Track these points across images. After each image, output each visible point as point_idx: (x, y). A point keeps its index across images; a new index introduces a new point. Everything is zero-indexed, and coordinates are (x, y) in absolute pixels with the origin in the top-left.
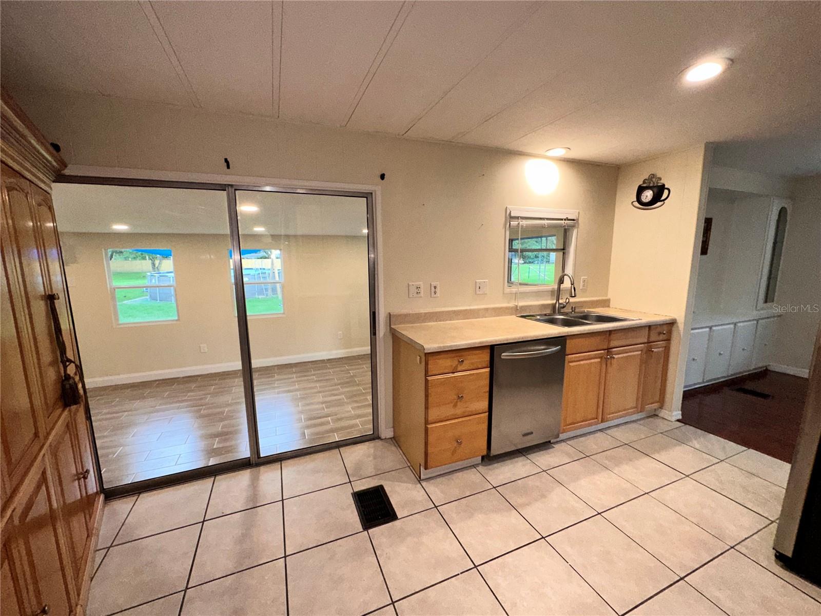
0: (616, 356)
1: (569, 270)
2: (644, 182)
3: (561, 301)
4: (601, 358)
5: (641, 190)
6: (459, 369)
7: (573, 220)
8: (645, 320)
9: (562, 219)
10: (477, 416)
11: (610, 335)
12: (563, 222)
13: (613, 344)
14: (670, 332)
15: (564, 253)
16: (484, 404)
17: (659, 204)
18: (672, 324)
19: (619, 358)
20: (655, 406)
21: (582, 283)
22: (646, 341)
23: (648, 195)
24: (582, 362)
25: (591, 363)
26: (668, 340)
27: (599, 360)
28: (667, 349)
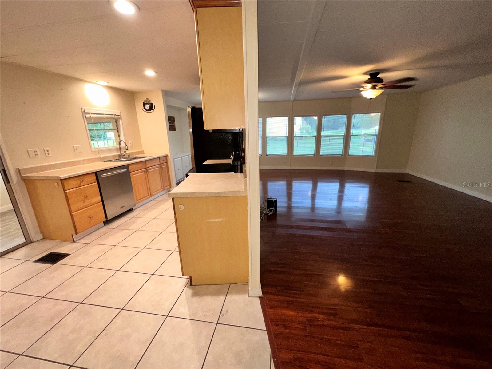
0: (150, 171)
1: (122, 138)
2: (145, 101)
3: (122, 153)
4: (144, 172)
5: (144, 104)
6: (82, 184)
7: (119, 115)
8: (157, 156)
9: (113, 115)
10: (97, 204)
11: (145, 162)
12: (114, 116)
13: (148, 166)
14: (167, 159)
15: (118, 131)
16: (99, 198)
17: (152, 111)
18: (166, 156)
19: (151, 171)
20: (168, 187)
21: (130, 145)
22: (159, 163)
23: (147, 107)
24: (137, 175)
25: (141, 174)
26: (167, 162)
27: (144, 173)
28: (167, 165)
